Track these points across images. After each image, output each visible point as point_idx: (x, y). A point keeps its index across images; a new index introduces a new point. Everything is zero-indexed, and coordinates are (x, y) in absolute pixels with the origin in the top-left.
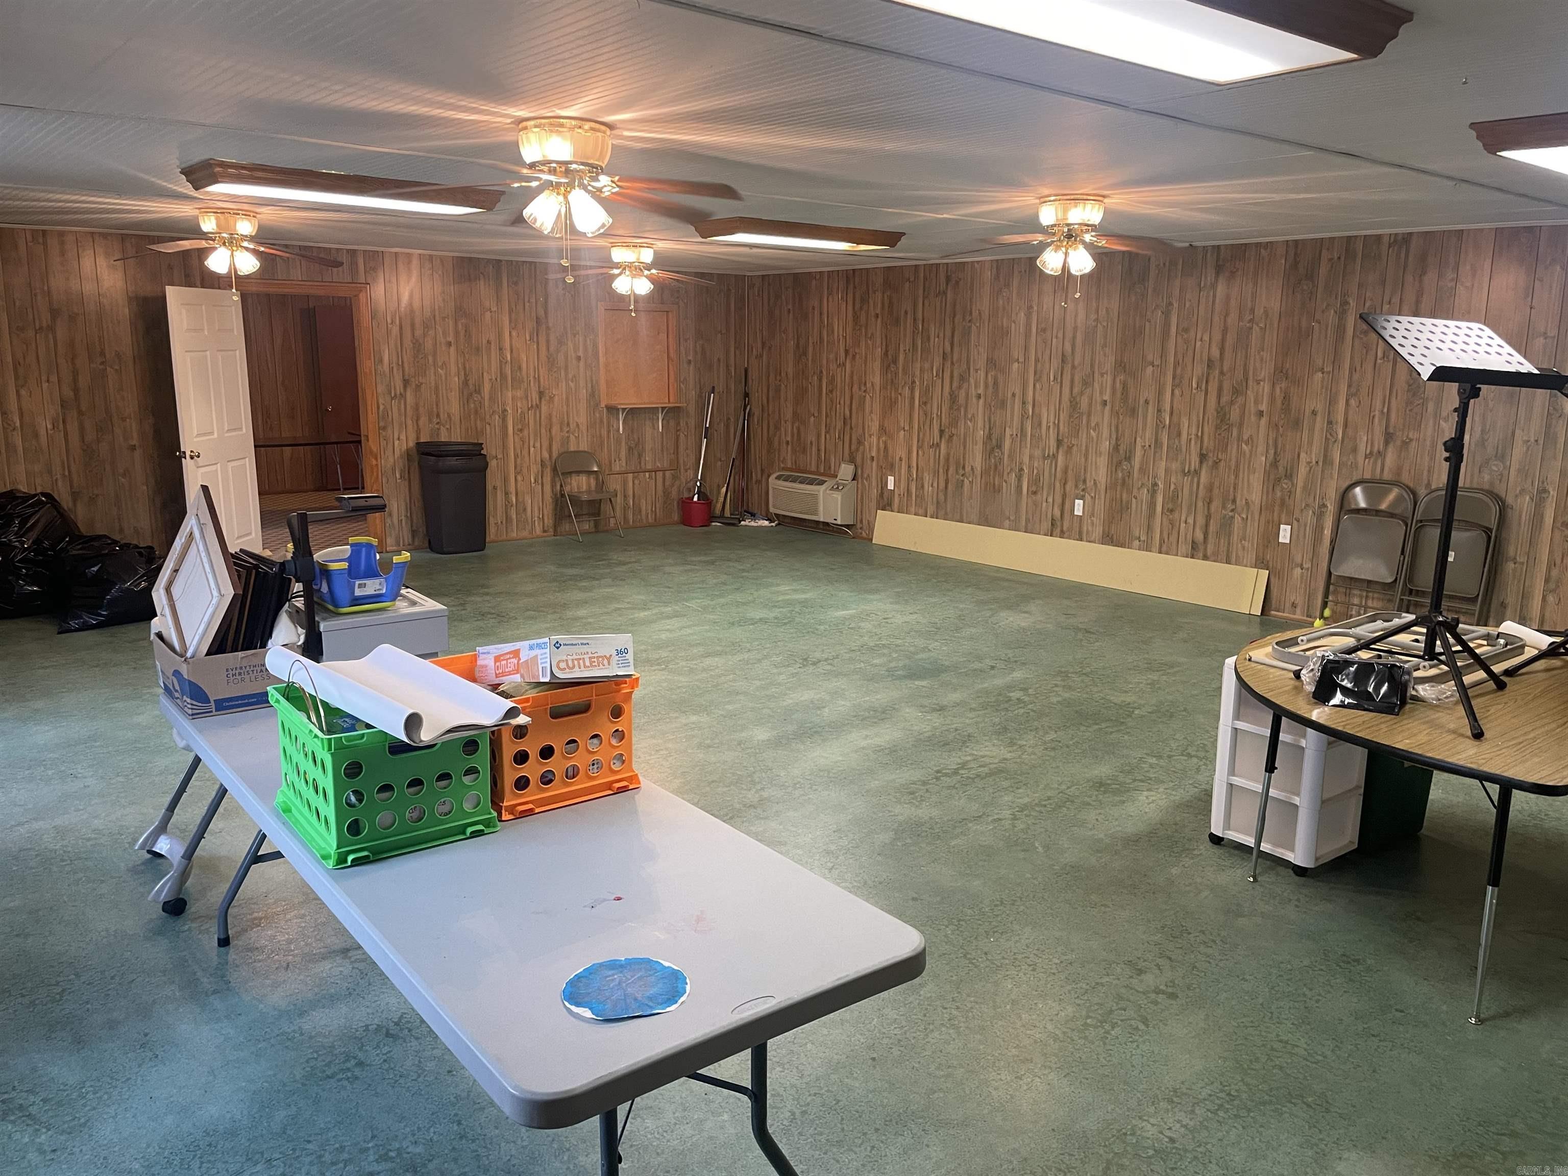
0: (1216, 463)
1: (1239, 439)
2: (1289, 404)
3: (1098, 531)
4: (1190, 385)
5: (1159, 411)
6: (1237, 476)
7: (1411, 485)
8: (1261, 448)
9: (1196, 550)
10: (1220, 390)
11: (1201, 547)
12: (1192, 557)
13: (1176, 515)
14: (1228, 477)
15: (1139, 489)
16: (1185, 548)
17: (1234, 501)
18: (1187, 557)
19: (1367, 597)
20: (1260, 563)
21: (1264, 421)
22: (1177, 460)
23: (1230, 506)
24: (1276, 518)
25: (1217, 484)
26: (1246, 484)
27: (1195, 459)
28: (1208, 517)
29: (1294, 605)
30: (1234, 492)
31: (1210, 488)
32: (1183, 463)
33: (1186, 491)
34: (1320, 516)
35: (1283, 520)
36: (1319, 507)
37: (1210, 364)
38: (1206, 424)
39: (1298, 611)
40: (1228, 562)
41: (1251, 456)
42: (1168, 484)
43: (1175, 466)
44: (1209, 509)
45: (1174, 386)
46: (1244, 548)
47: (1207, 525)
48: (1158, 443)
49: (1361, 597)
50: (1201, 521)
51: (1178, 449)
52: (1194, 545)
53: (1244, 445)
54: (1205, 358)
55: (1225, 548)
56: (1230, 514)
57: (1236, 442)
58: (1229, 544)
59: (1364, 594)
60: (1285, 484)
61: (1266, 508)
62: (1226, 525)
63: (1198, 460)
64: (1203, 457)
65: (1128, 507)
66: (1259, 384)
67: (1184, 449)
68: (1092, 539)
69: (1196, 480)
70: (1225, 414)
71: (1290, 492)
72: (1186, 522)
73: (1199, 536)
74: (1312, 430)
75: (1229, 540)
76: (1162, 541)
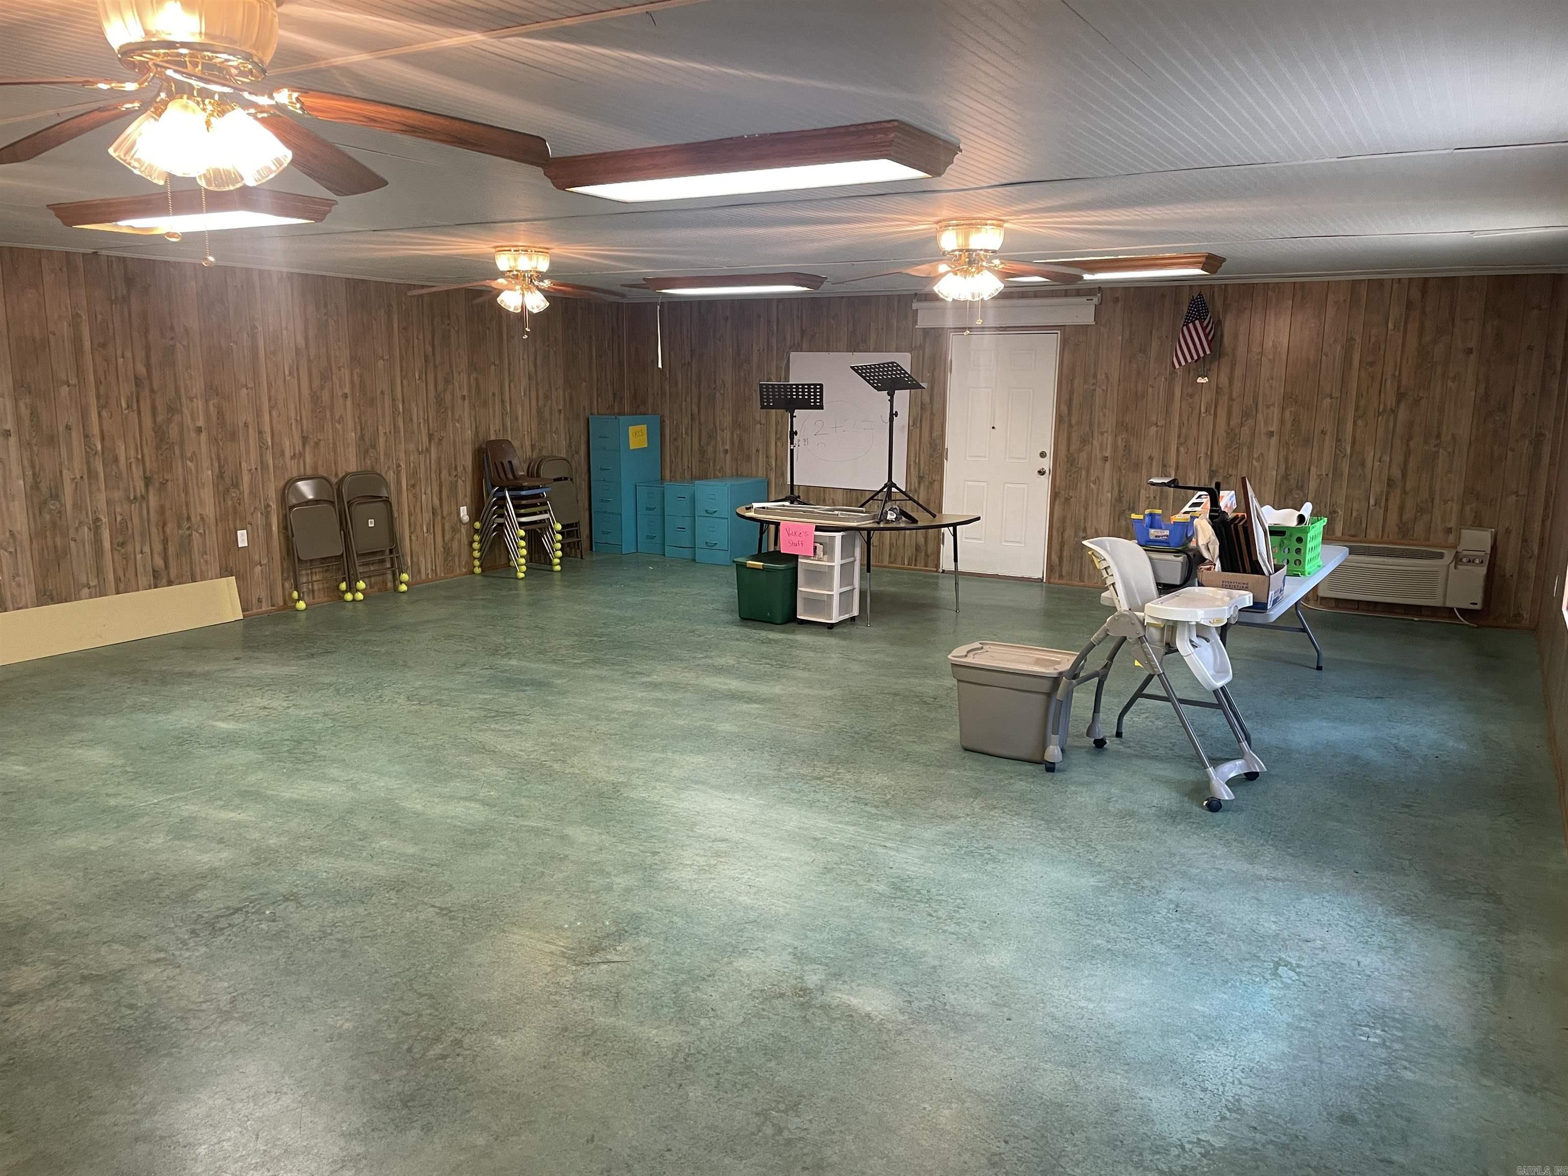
0: (163, 484)
1: (182, 456)
2: (223, 418)
3: (29, 591)
4: (119, 404)
5: (86, 436)
6: (187, 494)
7: (325, 475)
8: (206, 463)
9: (158, 579)
10: (154, 409)
11: (164, 574)
12: (156, 587)
13: (130, 548)
14: (178, 495)
15: (77, 529)
16: (143, 580)
17: (189, 519)
18: (150, 588)
19: (312, 573)
20: (225, 572)
21: (203, 436)
22: (119, 489)
23: (185, 525)
24: (232, 526)
25: (168, 506)
26: (197, 499)
27: (140, 485)
28: (165, 542)
29: (260, 600)
30: (187, 510)
31: (162, 511)
32: (127, 490)
33: (136, 520)
34: (267, 515)
35: (238, 526)
36: (265, 508)
37: (138, 382)
38: (144, 446)
39: (264, 604)
40: (194, 580)
41: (197, 471)
42: (112, 515)
43: (117, 495)
44: (164, 532)
45: (100, 408)
46: (206, 562)
47: (165, 549)
48: (92, 474)
49: (307, 575)
50: (158, 547)
51: (119, 476)
52: (156, 575)
53: (188, 462)
54: (131, 374)
55: (188, 568)
56: (187, 532)
57: (180, 461)
58: (191, 562)
59: (309, 571)
60: (234, 493)
61: (222, 518)
62: (185, 545)
63: (142, 485)
64: (147, 481)
65: (66, 551)
66: (192, 401)
67: (125, 475)
68: (22, 604)
69: (144, 505)
70: (163, 433)
71: (239, 499)
72: (142, 552)
73: (159, 562)
74: (247, 440)
75: (191, 558)
76: (117, 580)
